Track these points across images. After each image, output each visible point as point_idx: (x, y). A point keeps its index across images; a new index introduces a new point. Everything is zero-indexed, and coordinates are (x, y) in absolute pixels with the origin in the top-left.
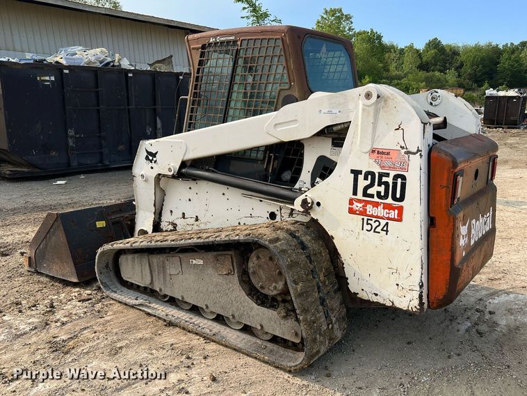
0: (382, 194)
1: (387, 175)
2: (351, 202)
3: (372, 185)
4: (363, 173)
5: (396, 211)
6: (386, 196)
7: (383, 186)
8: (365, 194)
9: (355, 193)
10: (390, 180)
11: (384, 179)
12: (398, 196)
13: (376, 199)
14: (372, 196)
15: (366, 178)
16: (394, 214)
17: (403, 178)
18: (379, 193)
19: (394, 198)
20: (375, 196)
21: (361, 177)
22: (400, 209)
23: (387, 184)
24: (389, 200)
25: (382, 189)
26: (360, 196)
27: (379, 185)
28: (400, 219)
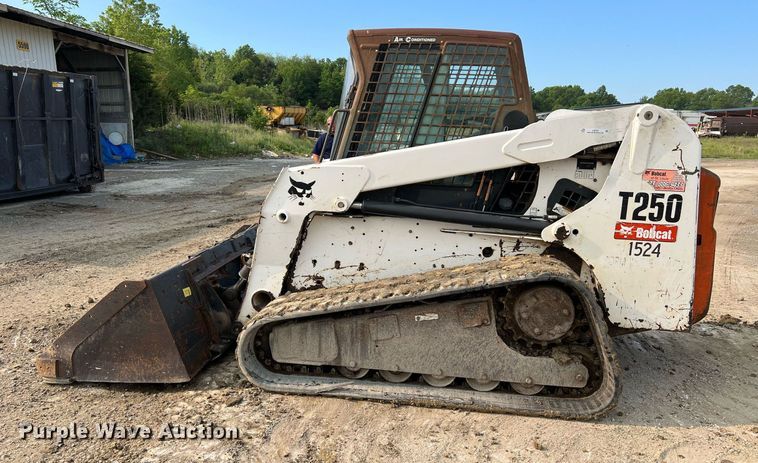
0: (656, 216)
1: (662, 196)
2: (618, 227)
3: (644, 207)
4: (634, 195)
5: (670, 232)
6: (659, 217)
7: (657, 208)
8: (635, 216)
9: (623, 216)
10: (664, 201)
11: (658, 200)
12: (673, 216)
13: (648, 221)
14: (644, 218)
15: (637, 200)
16: (667, 235)
17: (679, 198)
18: (651, 216)
19: (668, 219)
20: (647, 218)
21: (631, 200)
22: (675, 230)
23: (661, 205)
24: (663, 222)
25: (655, 211)
26: (629, 218)
27: (652, 206)
28: (673, 239)
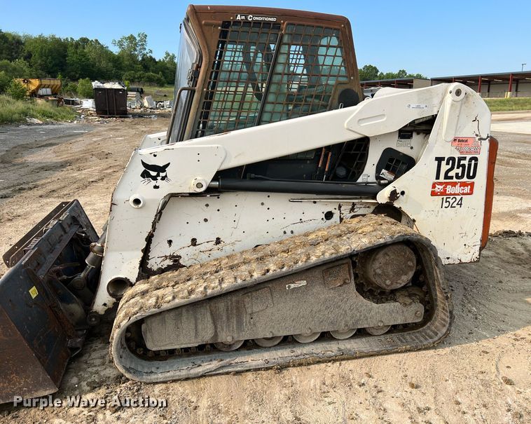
0: (460, 175)
1: (465, 159)
2: (434, 186)
3: (452, 168)
4: (446, 159)
5: (469, 187)
6: (462, 177)
7: (461, 168)
8: (446, 177)
9: (438, 177)
10: (466, 162)
11: (462, 162)
12: (471, 175)
13: (455, 180)
14: (452, 178)
15: (448, 164)
16: (467, 189)
17: (476, 159)
18: (457, 175)
19: (469, 177)
20: (454, 178)
21: (444, 163)
22: (472, 185)
23: (463, 166)
24: (465, 179)
25: (460, 171)
26: (442, 179)
27: (458, 168)
28: (471, 193)
